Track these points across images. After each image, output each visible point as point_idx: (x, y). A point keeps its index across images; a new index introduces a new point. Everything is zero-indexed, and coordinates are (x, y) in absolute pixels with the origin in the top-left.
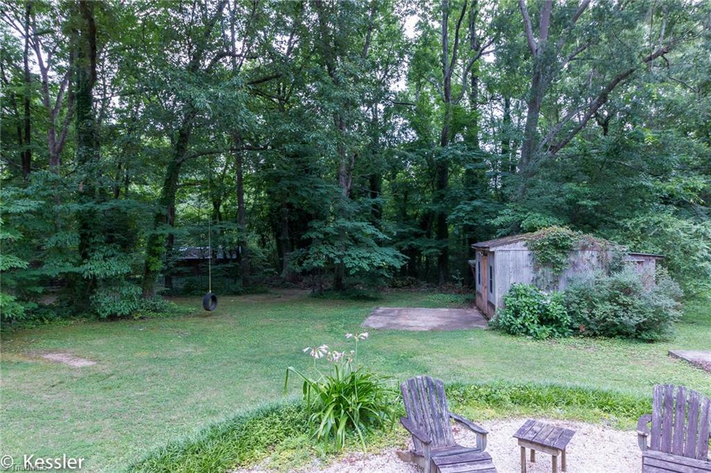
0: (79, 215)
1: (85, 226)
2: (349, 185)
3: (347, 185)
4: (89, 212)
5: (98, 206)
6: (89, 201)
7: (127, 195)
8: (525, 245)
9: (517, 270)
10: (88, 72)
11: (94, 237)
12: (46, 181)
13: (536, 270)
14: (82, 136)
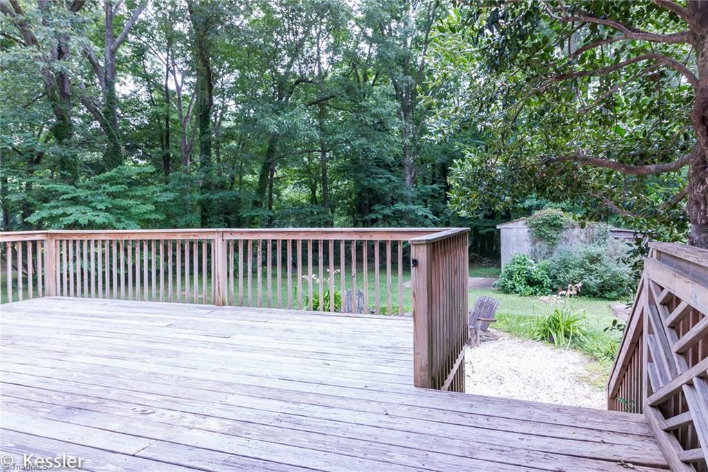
0: (200, 202)
1: (204, 210)
2: (413, 173)
3: (411, 174)
4: (207, 200)
5: (212, 196)
6: (207, 192)
7: (241, 183)
8: (526, 224)
9: (518, 244)
10: (207, 99)
11: (210, 218)
12: (180, 179)
13: (534, 243)
14: (203, 145)
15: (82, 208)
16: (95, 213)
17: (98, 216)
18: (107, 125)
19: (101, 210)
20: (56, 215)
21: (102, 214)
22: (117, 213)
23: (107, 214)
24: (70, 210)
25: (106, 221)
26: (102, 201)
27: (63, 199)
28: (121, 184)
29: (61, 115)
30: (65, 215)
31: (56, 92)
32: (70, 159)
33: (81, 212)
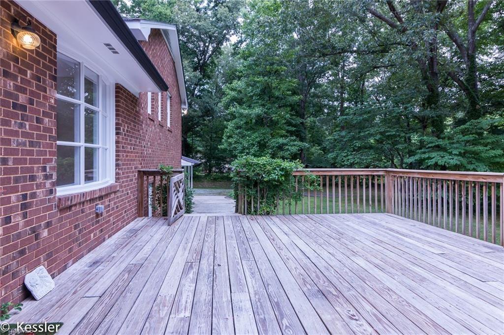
15: (442, 153)
16: (450, 157)
17: (453, 159)
18: (468, 90)
19: (455, 154)
20: (424, 158)
21: (456, 158)
22: (469, 157)
23: (459, 157)
24: (433, 154)
25: (459, 163)
26: (457, 148)
27: (429, 147)
28: (472, 134)
29: (431, 89)
30: (429, 158)
31: (428, 73)
32: (436, 118)
33: (441, 156)
